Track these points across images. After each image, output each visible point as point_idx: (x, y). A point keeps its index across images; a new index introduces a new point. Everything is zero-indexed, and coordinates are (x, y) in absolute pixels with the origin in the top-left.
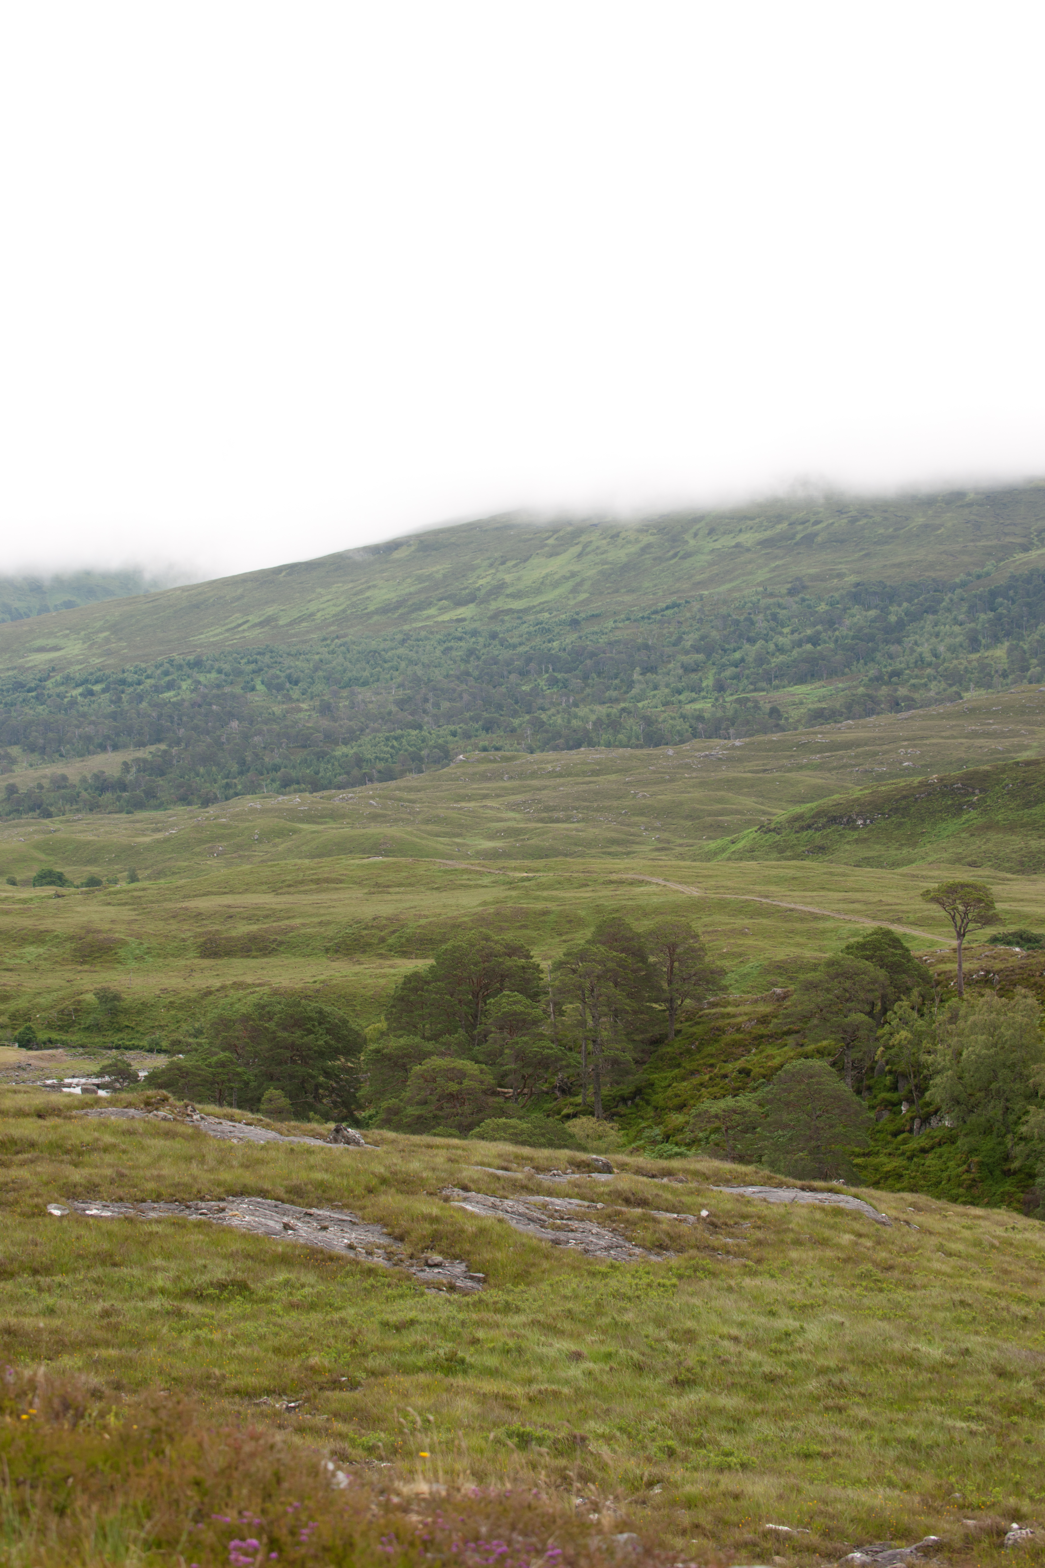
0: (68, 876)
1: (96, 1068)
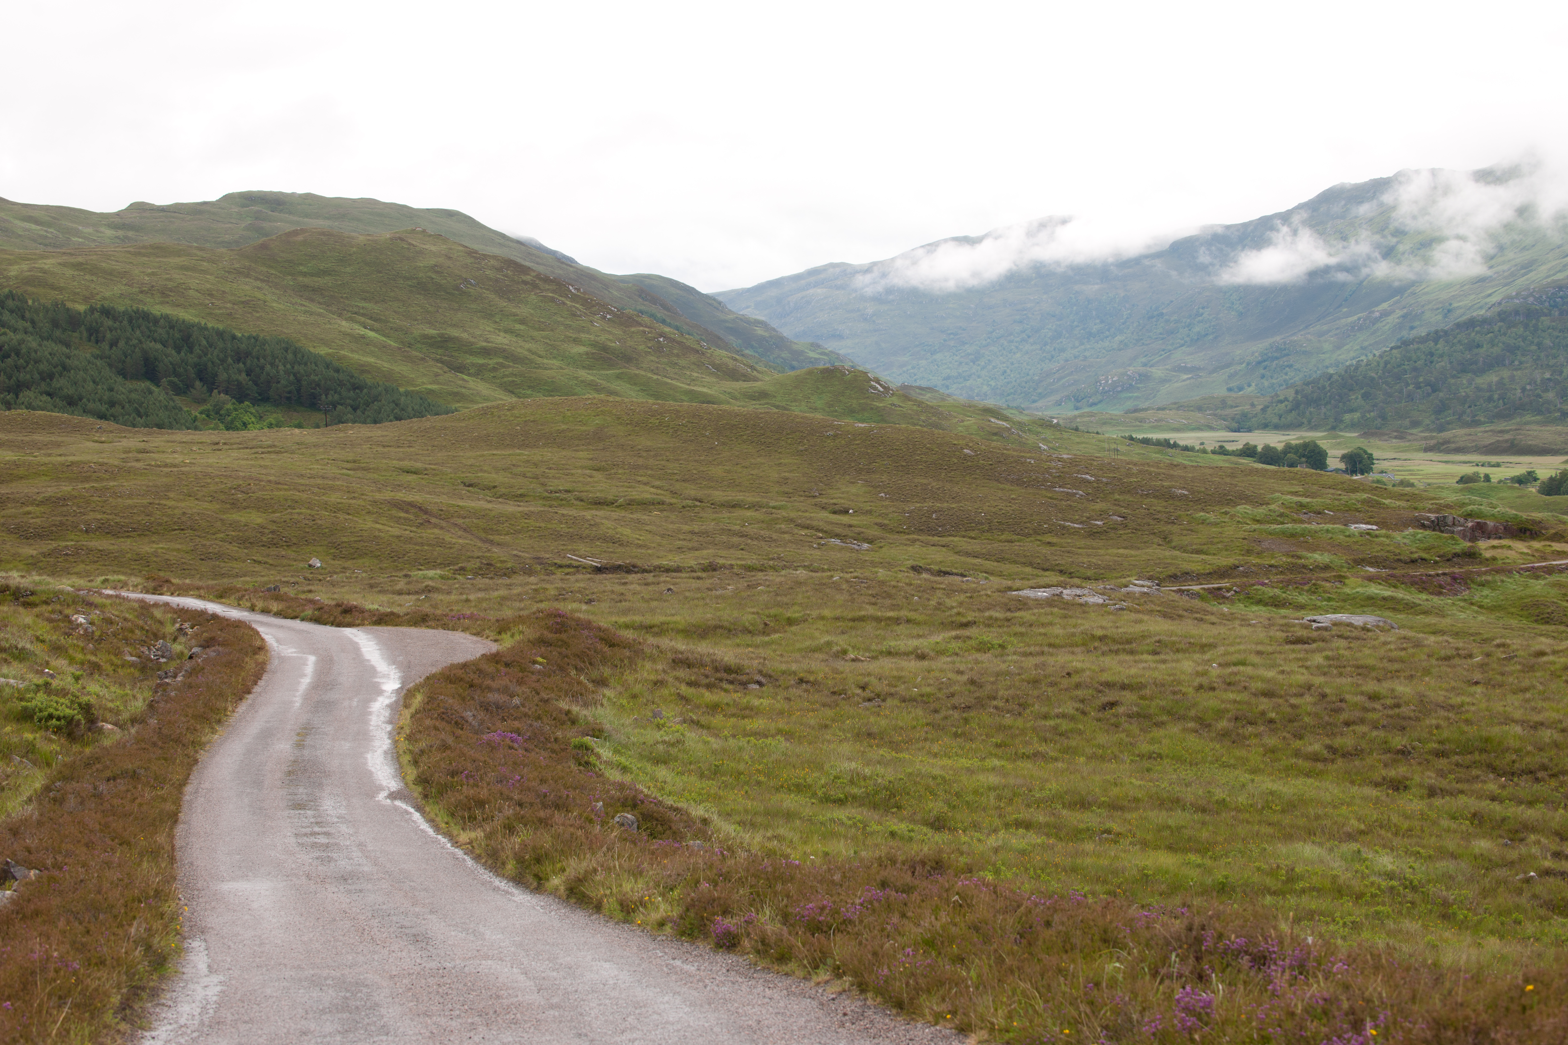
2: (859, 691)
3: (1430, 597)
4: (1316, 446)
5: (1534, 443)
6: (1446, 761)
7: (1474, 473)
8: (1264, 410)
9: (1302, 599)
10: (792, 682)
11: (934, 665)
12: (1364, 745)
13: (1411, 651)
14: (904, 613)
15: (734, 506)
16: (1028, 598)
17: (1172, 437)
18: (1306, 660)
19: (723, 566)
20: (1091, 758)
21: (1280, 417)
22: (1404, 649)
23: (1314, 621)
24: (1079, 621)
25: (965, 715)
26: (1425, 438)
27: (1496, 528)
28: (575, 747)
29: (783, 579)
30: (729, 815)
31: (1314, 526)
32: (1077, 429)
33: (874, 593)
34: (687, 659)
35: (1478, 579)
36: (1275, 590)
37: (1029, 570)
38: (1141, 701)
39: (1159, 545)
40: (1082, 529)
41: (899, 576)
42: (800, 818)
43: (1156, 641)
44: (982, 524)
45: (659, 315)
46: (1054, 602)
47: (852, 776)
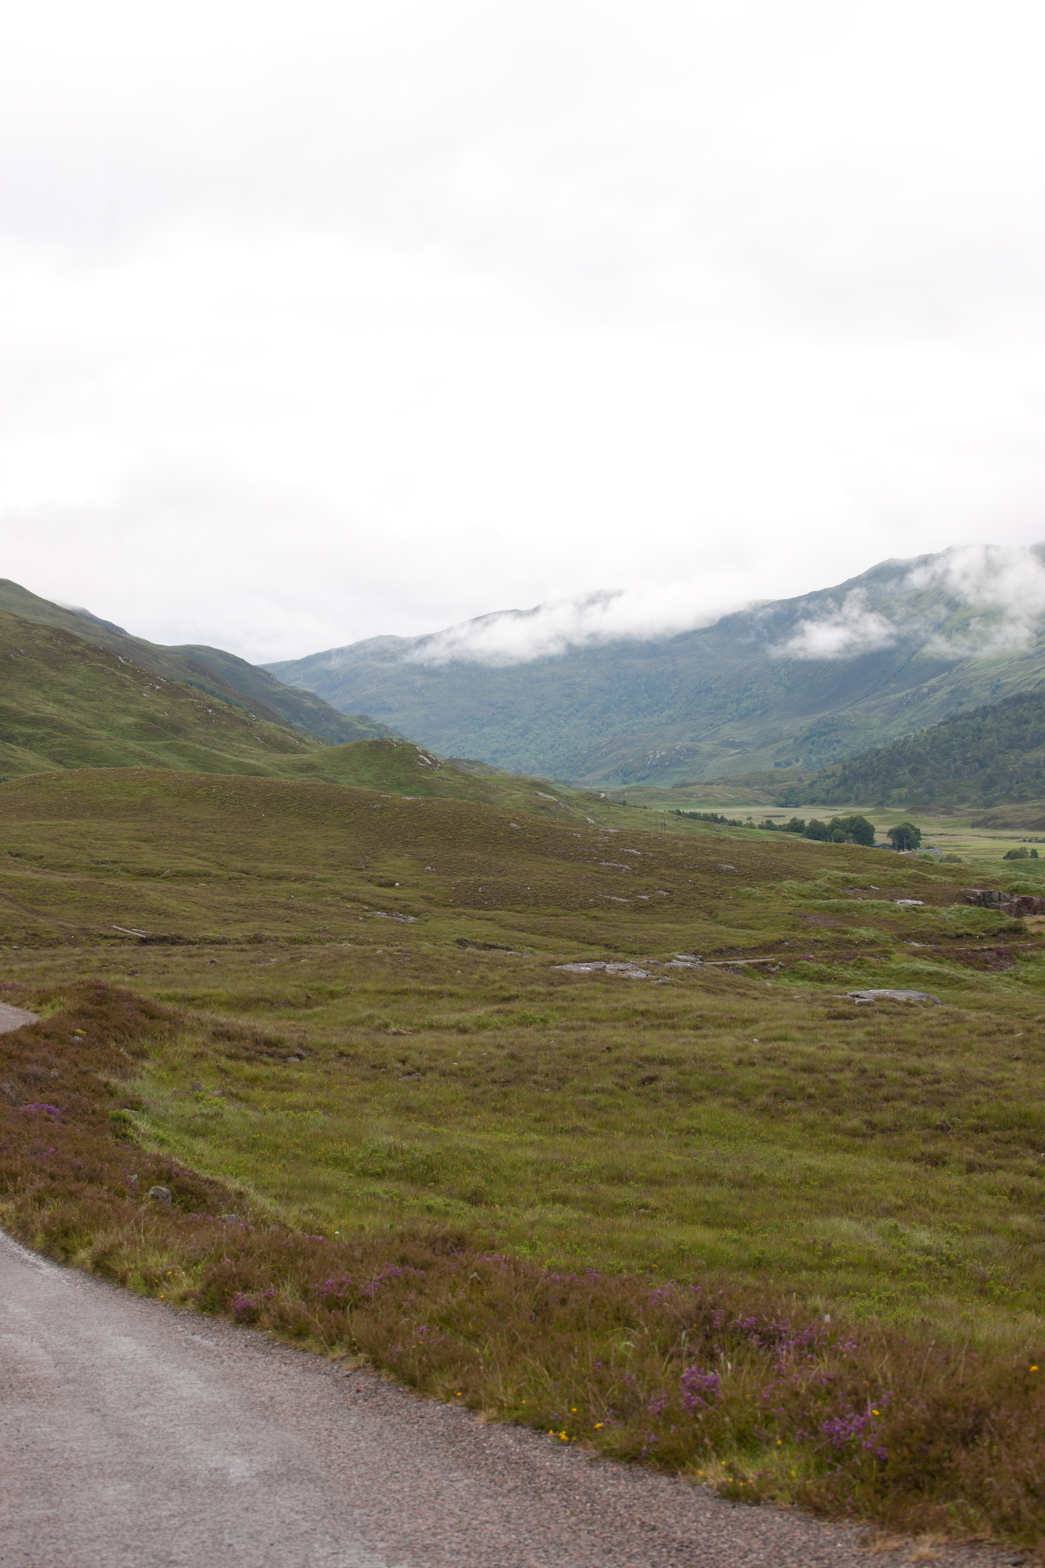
2: (399, 1065)
3: (976, 972)
4: (864, 821)
6: (985, 1136)
7: (1022, 849)
8: (811, 785)
9: (848, 974)
10: (333, 1056)
11: (475, 1038)
12: (903, 1120)
13: (952, 1026)
14: (447, 987)
15: (280, 878)
16: (571, 972)
17: (721, 811)
18: (848, 1035)
19: (269, 938)
20: (630, 1132)
21: (828, 792)
22: (946, 1024)
23: (857, 996)
24: (622, 996)
25: (504, 1089)
26: (973, 814)
27: (1042, 904)
28: (113, 1119)
29: (326, 952)
30: (266, 1188)
31: (859, 901)
32: (624, 804)
33: (417, 966)
34: (228, 1031)
35: (1024, 954)
36: (821, 965)
37: (574, 944)
38: (681, 1077)
39: (705, 920)
40: (628, 903)
41: (443, 949)
42: (337, 1192)
43: (698, 1017)
44: (528, 898)
45: (208, 687)
46: (597, 976)
47: (390, 1149)
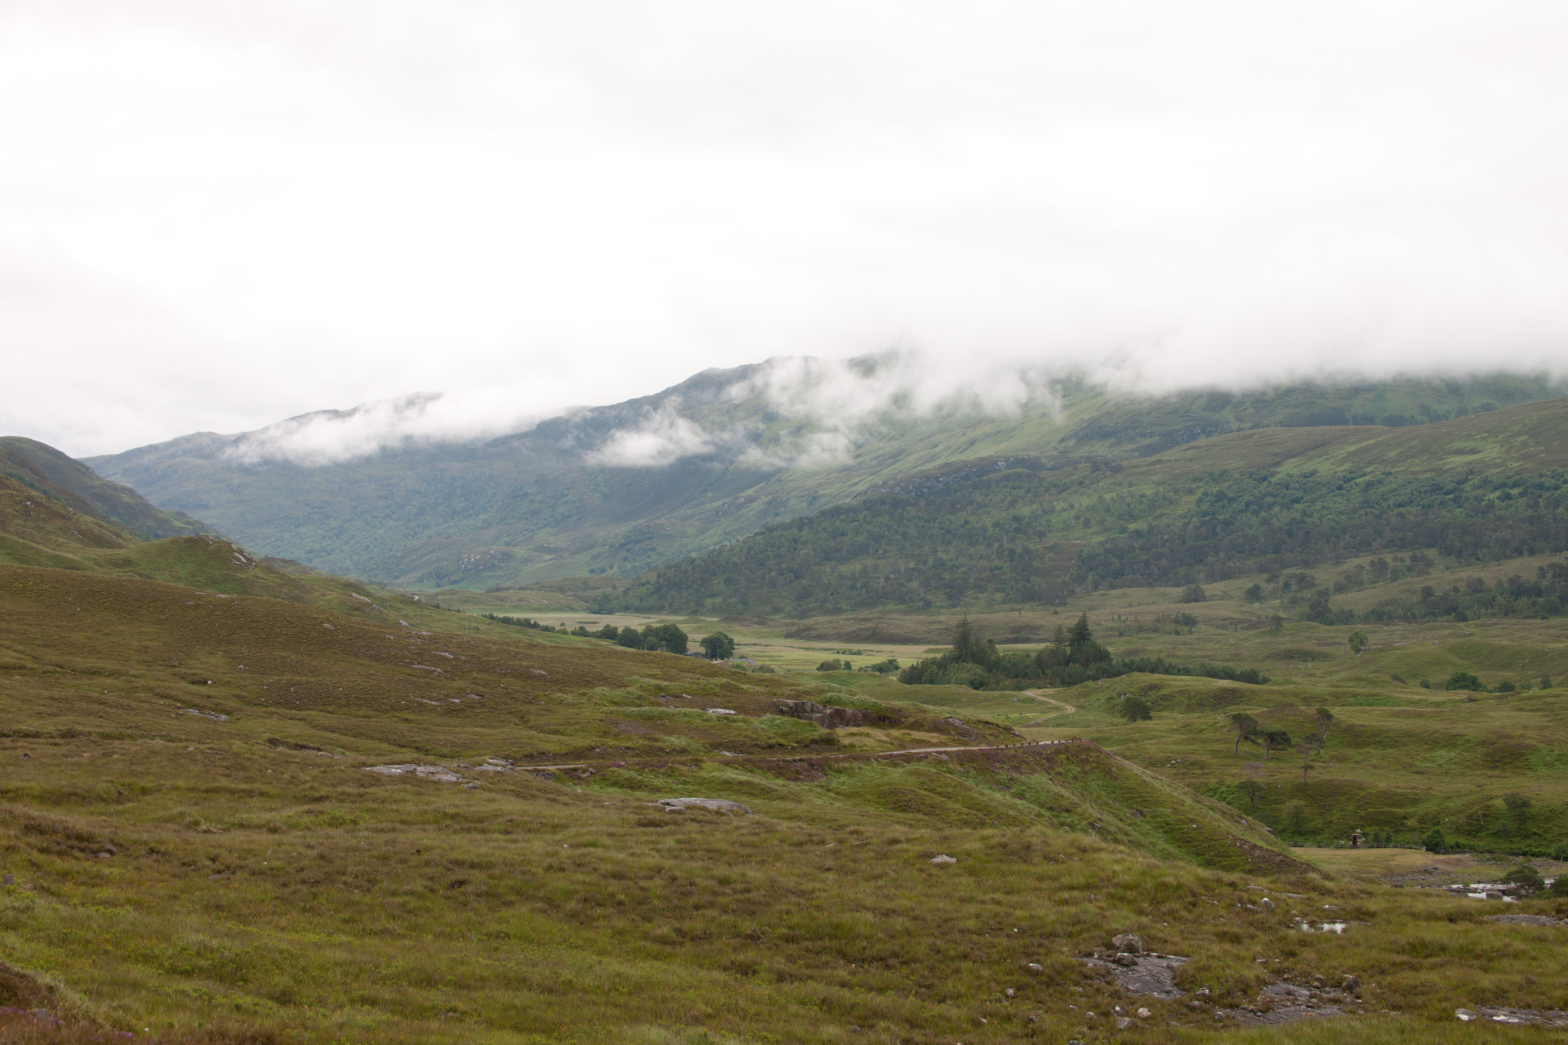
0: (1482, 680)
1: (1502, 875)
2: (209, 863)
3: (786, 783)
4: (677, 629)
5: (896, 631)
6: (795, 946)
7: (835, 661)
8: (625, 593)
9: (658, 782)
10: (143, 852)
11: (285, 838)
12: (713, 928)
13: (763, 836)
14: (258, 786)
15: (94, 673)
16: (382, 774)
17: (533, 616)
18: (658, 843)
19: (81, 733)
20: (439, 935)
21: (642, 600)
22: (757, 834)
23: (668, 804)
24: (432, 799)
25: (314, 890)
26: (787, 625)
27: (855, 716)
29: (138, 748)
30: (76, 983)
31: (671, 710)
32: (438, 607)
33: (228, 764)
34: (40, 825)
35: (836, 766)
36: (632, 772)
37: (385, 746)
38: (491, 881)
39: (516, 724)
40: (440, 706)
41: (254, 748)
42: (146, 989)
43: (508, 821)
44: (340, 698)
45: (27, 479)
46: (407, 779)
47: (200, 947)
